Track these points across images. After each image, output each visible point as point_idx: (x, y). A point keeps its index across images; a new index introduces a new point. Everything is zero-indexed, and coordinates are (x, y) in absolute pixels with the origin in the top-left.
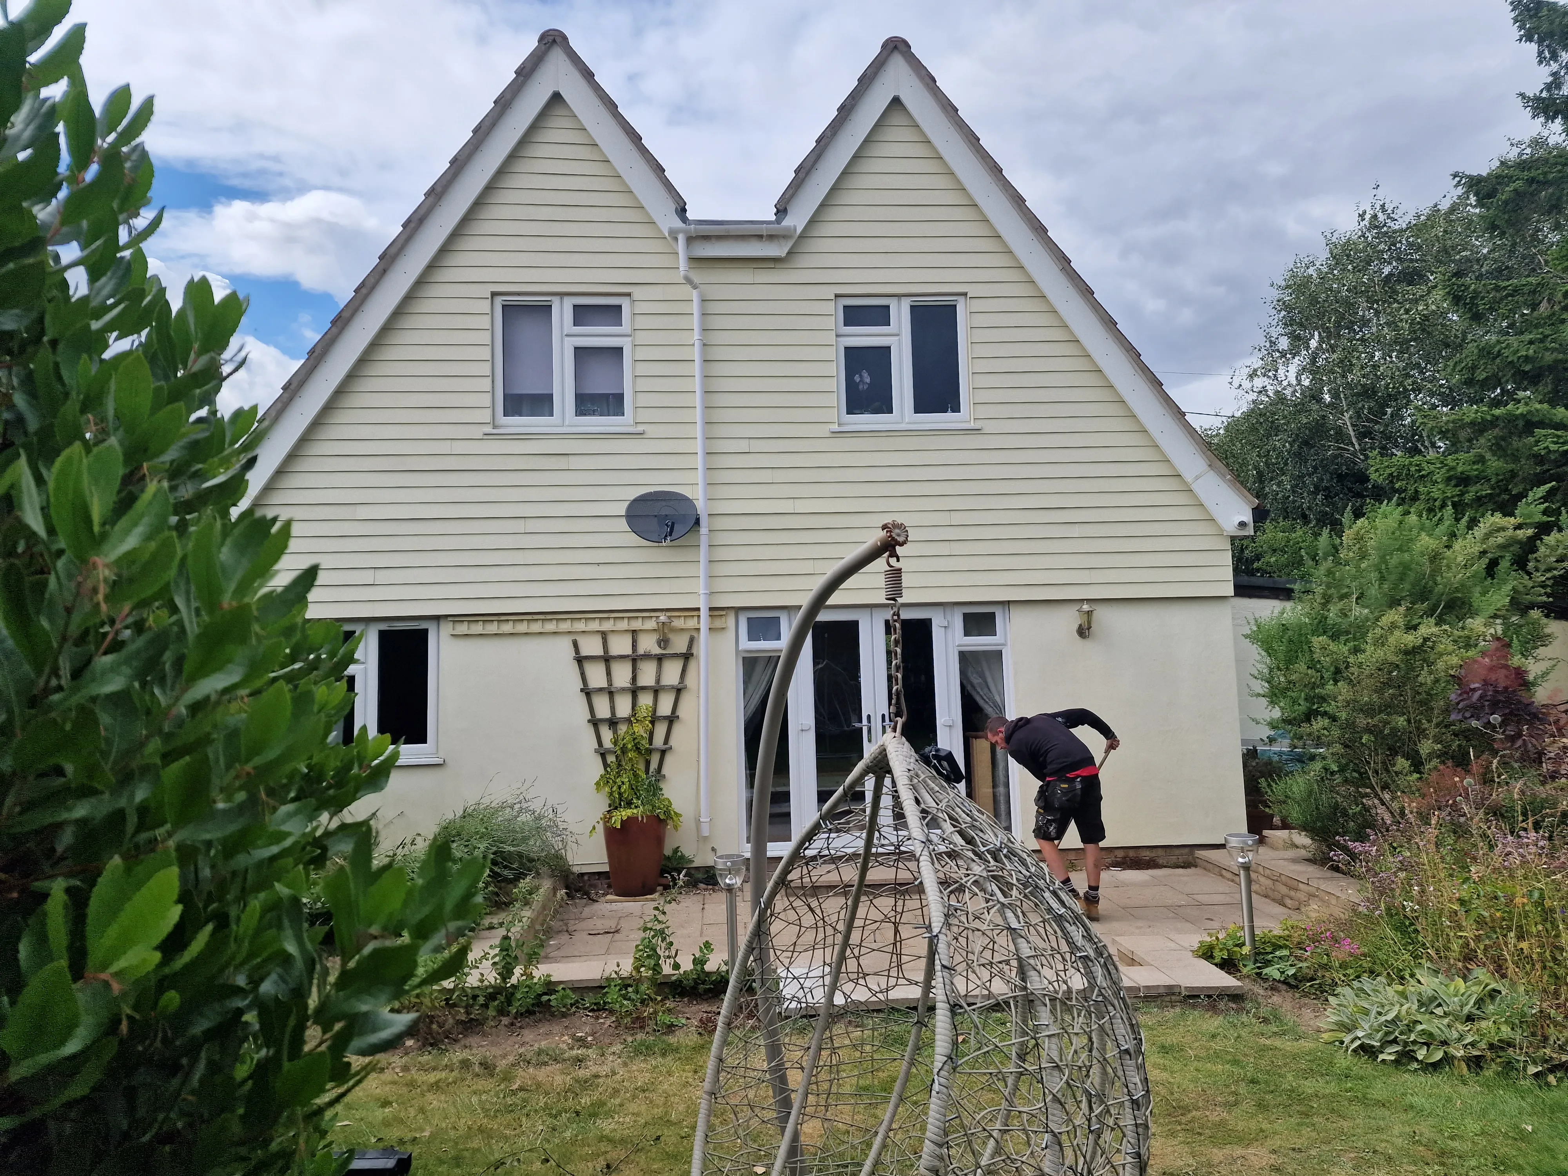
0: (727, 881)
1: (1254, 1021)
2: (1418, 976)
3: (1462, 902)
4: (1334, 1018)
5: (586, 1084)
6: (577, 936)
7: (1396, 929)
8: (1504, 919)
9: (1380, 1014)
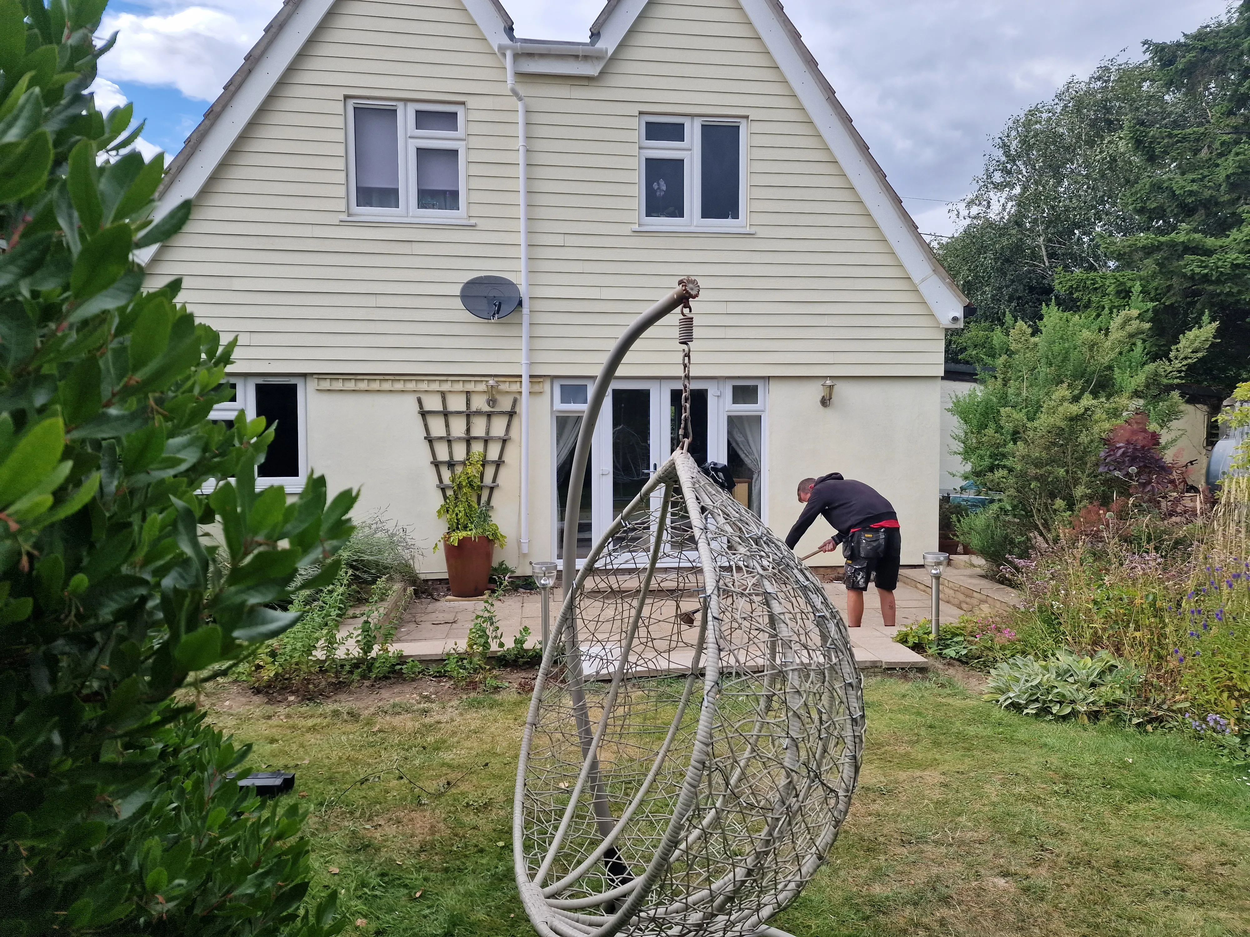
0: (542, 582)
1: (934, 686)
2: (1058, 656)
3: (1095, 602)
4: (993, 684)
5: (429, 728)
6: (423, 625)
7: (1044, 622)
8: (1125, 615)
9: (1027, 681)
